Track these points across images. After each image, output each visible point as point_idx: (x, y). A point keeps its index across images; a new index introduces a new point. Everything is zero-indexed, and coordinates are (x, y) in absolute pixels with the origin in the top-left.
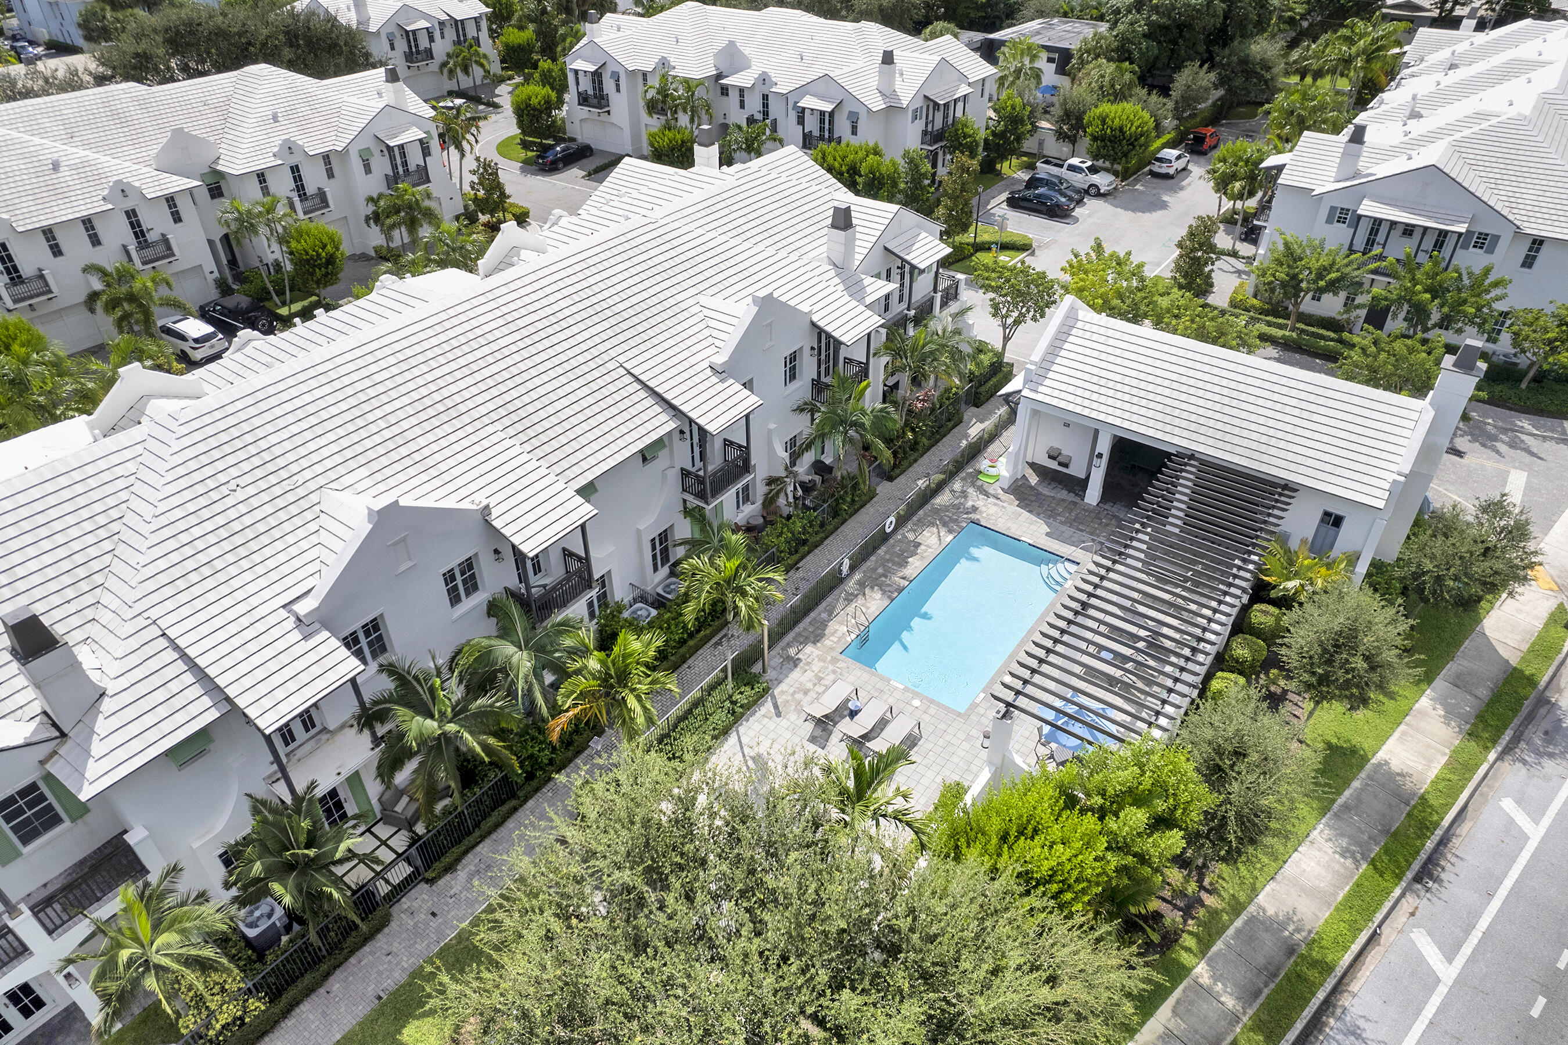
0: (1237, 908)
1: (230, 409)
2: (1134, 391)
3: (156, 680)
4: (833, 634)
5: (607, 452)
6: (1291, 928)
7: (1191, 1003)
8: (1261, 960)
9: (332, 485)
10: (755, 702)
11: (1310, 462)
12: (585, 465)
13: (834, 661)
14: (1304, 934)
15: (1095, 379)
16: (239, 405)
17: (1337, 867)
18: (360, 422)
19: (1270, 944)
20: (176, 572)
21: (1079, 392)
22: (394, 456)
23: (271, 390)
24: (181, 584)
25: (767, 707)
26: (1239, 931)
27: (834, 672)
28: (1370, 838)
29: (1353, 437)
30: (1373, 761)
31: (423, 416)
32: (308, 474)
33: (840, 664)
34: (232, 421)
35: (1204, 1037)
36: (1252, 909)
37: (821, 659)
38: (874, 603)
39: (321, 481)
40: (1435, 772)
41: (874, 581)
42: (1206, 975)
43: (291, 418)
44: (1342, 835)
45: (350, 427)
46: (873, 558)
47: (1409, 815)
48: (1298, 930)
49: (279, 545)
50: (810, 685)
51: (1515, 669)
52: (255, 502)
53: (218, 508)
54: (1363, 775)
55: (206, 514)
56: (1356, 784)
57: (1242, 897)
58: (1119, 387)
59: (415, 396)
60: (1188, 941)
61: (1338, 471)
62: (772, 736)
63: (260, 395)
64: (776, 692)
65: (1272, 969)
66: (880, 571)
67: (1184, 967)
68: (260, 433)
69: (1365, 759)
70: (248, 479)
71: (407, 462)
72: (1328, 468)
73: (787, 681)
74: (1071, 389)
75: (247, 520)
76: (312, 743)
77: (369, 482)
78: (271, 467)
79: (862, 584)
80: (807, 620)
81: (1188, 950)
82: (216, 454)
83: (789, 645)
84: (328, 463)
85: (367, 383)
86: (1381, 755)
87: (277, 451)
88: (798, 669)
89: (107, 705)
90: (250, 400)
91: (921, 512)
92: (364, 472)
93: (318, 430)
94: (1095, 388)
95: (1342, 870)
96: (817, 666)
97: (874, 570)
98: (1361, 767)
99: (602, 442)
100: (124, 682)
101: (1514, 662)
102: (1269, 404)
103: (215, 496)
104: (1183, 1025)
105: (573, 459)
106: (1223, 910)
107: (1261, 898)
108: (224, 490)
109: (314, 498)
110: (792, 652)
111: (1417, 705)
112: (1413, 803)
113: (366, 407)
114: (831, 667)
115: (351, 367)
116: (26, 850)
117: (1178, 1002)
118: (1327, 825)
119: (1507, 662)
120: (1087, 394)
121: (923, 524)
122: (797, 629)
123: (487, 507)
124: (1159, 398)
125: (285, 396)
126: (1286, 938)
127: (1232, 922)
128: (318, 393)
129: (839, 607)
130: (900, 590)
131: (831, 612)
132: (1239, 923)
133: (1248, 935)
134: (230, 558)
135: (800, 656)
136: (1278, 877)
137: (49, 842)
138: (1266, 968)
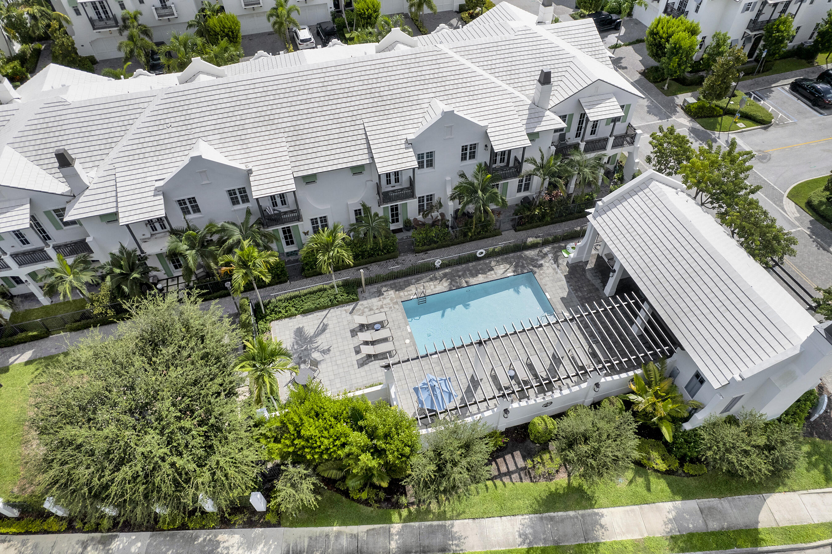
0: (442, 516)
1: (186, 93)
2: (642, 244)
3: (105, 190)
4: (407, 291)
5: (326, 164)
6: (455, 542)
7: (378, 534)
8: (426, 542)
9: (203, 138)
10: (347, 303)
11: (699, 338)
12: (311, 166)
13: (396, 303)
14: (458, 549)
15: (628, 227)
16: (190, 92)
17: (511, 537)
18: (230, 114)
19: (438, 540)
20: (132, 153)
21: (615, 230)
22: (235, 134)
23: (206, 89)
24: (131, 158)
25: (350, 307)
26: (431, 526)
27: (390, 308)
28: (544, 539)
29: (738, 339)
30: (596, 511)
31: (257, 120)
32: (198, 130)
33: (397, 306)
34: (184, 98)
35: (368, 548)
36: (448, 523)
37: (391, 300)
38: (442, 286)
39: (201, 134)
40: (624, 538)
41: (451, 278)
42: (396, 529)
43: (205, 104)
44: (532, 528)
45: (226, 115)
46: (464, 266)
47: (579, 545)
48: (457, 545)
49: (170, 155)
50: (375, 308)
51: (756, 530)
52: (173, 135)
53: (159, 132)
54: (581, 512)
55: (154, 133)
56: (571, 513)
57: (448, 516)
58: (637, 237)
59: (260, 109)
60: (405, 512)
61: (711, 353)
62: (340, 320)
63: (200, 90)
64: (360, 303)
65: (426, 549)
66: (460, 273)
67: (391, 519)
68: (191, 106)
69: (592, 506)
70: (176, 124)
71: (238, 138)
72: (707, 347)
73: (369, 301)
74: (612, 226)
75: (166, 141)
76: (163, 234)
77: (218, 142)
78: (186, 122)
79: (445, 275)
80: (405, 279)
81: (400, 515)
82: (171, 110)
83: (385, 286)
84: (208, 128)
85: (244, 97)
86: (604, 511)
87: (193, 116)
88: (378, 299)
89: (87, 192)
90: (195, 91)
91: (512, 255)
92: (218, 136)
93: (212, 112)
94: (624, 232)
95: (511, 540)
96: (387, 301)
97: (458, 271)
98: (585, 508)
99: (327, 158)
100: (96, 186)
101: (760, 526)
102: (707, 291)
103: (161, 127)
104: (365, 538)
105: (307, 162)
106: (434, 513)
107: (457, 523)
108: (165, 126)
109: (194, 141)
110: (384, 289)
111: (661, 504)
112: (590, 542)
113: (237, 108)
114: (391, 305)
115: (243, 88)
116: (65, 228)
117: (373, 529)
118: (531, 519)
119: (758, 523)
120: (618, 233)
121: (506, 261)
122: (396, 281)
123: (251, 170)
124: (652, 255)
125: (209, 93)
126: (448, 544)
127: (432, 520)
128: (222, 96)
129: (424, 280)
130: (458, 288)
131: (418, 280)
132: (435, 523)
133: (432, 531)
134: (152, 154)
135: (385, 293)
136: (477, 520)
137: (72, 229)
138: (424, 547)
